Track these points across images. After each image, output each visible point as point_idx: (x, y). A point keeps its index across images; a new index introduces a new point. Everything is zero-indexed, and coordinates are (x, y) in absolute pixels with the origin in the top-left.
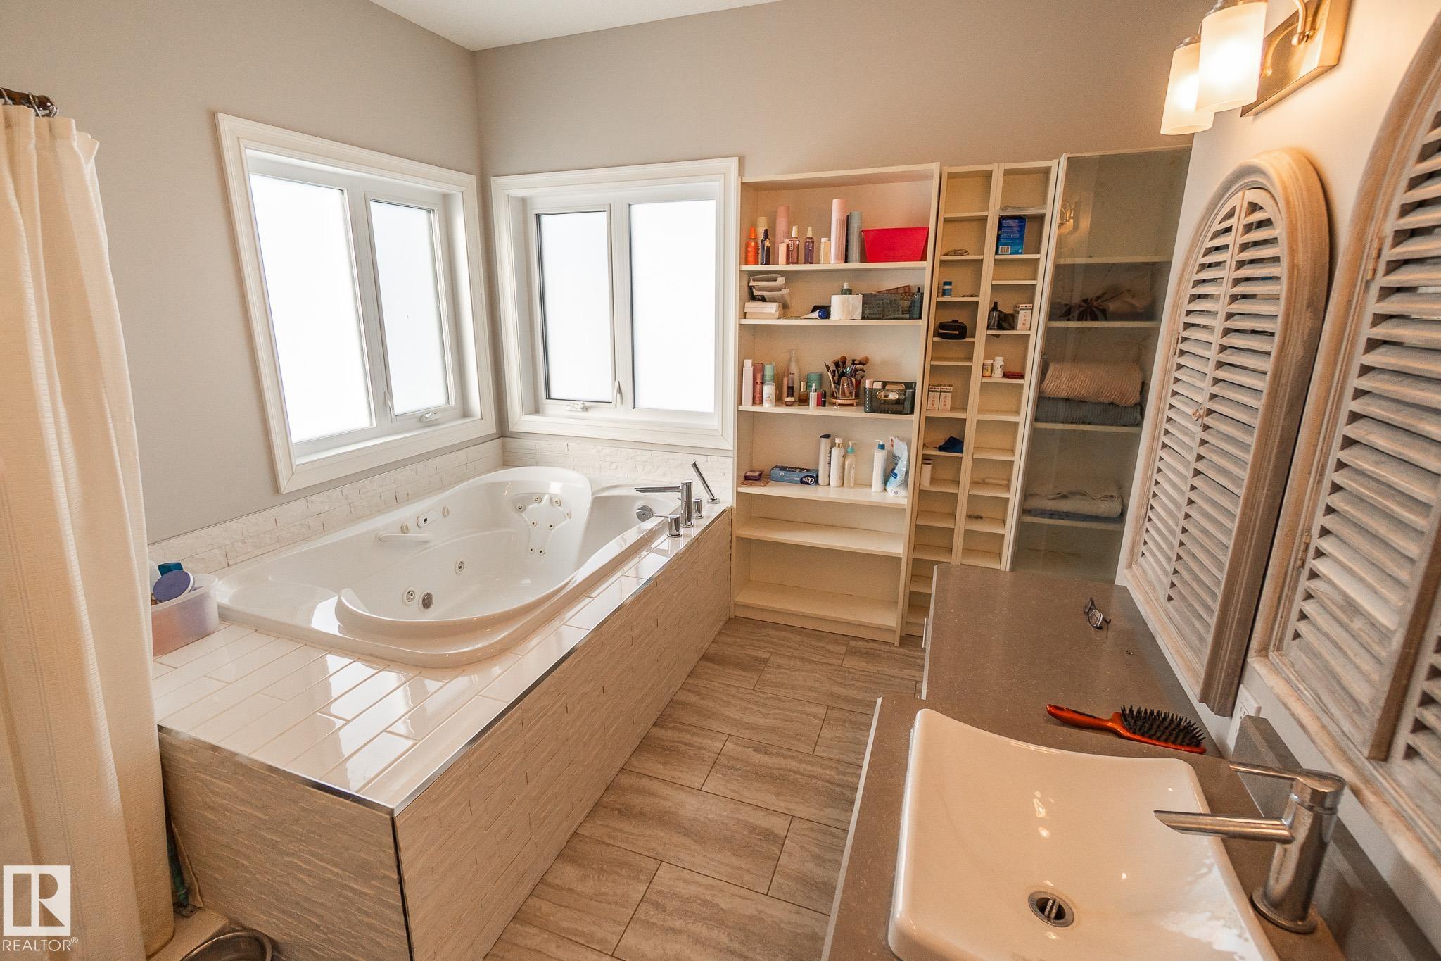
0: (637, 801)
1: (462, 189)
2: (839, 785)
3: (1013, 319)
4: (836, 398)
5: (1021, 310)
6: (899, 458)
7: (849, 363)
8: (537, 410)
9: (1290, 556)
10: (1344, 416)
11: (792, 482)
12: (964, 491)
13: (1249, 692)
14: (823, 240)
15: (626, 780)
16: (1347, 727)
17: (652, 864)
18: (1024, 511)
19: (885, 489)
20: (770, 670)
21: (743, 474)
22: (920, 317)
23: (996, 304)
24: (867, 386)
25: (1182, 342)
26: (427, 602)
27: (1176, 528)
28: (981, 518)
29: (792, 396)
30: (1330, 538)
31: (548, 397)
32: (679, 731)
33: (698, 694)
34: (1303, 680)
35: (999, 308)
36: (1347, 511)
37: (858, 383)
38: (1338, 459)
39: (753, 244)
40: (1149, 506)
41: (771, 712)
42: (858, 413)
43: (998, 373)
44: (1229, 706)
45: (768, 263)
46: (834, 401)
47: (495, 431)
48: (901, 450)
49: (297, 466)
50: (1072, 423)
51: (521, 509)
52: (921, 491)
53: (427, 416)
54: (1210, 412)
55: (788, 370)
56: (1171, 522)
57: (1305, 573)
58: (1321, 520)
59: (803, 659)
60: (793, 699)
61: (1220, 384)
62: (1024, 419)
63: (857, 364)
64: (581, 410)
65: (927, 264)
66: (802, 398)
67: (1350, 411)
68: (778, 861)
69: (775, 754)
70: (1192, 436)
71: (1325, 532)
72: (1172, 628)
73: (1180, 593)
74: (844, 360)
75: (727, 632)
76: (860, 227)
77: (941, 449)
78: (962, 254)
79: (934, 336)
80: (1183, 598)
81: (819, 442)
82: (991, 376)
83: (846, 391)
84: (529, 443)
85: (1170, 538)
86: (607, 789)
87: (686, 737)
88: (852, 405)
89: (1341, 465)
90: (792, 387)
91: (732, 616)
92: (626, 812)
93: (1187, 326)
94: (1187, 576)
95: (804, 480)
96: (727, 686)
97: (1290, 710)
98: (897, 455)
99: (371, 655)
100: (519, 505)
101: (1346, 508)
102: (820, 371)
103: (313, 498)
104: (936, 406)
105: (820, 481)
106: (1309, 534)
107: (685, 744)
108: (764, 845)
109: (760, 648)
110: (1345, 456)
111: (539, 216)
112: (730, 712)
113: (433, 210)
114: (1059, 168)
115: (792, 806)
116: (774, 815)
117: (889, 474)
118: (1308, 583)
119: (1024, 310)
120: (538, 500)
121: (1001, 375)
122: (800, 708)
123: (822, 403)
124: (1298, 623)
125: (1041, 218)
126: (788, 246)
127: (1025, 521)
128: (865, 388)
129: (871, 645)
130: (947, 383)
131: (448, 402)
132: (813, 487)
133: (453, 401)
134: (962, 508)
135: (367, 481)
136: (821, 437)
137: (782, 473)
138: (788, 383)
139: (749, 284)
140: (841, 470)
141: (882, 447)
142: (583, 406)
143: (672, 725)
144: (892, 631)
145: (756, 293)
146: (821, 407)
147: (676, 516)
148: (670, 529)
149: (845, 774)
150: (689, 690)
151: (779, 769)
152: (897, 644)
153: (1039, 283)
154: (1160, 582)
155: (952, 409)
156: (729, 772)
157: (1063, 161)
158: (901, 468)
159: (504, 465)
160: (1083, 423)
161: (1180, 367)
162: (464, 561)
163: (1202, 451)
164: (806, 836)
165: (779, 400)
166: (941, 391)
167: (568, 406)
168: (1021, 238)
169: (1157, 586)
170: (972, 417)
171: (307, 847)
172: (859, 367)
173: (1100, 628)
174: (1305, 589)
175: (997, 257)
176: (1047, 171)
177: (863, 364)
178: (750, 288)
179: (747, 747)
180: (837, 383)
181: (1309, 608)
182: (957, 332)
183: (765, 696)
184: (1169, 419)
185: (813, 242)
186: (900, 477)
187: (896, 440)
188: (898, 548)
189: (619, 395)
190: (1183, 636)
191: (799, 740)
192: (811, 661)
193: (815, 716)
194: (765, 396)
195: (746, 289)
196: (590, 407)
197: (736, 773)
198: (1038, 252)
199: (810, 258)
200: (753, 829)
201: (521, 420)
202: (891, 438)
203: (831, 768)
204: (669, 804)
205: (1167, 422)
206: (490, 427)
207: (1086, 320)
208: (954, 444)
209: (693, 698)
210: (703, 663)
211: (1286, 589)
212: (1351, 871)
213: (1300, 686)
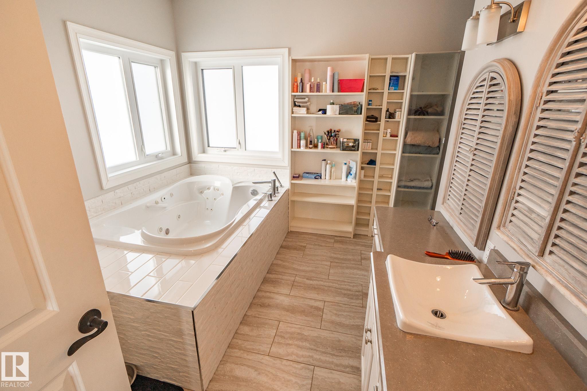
0: (267, 301)
1: (170, 58)
2: (340, 289)
3: (394, 115)
4: (329, 145)
5: (397, 111)
6: (352, 168)
7: (333, 131)
8: (204, 152)
9: (509, 196)
10: (528, 150)
11: (311, 178)
12: (376, 179)
13: (491, 242)
14: (324, 83)
15: (260, 294)
16: (530, 247)
17: (276, 323)
18: (398, 186)
19: (347, 180)
20: (307, 250)
21: (292, 175)
22: (361, 114)
23: (388, 109)
24: (341, 141)
25: (463, 125)
26: (167, 232)
27: (462, 190)
28: (382, 189)
29: (312, 145)
30: (522, 190)
31: (209, 146)
32: (277, 274)
33: (282, 261)
34: (513, 235)
35: (389, 111)
36: (529, 181)
37: (337, 139)
38: (526, 164)
39: (296, 84)
40: (451, 182)
41: (310, 265)
42: (338, 151)
43: (388, 135)
44: (484, 247)
45: (302, 92)
46: (328, 146)
47: (187, 161)
48: (353, 165)
49: (109, 177)
50: (416, 153)
51: (201, 192)
52: (360, 180)
53: (160, 155)
54: (476, 149)
55: (310, 134)
56: (460, 188)
57: (514, 201)
58: (519, 184)
59: (318, 245)
60: (318, 260)
61: (480, 139)
62: (399, 152)
63: (336, 132)
64: (223, 151)
65: (364, 94)
66: (315, 145)
67: (530, 149)
68: (322, 317)
69: (315, 280)
70: (468, 157)
71: (521, 188)
72: (462, 224)
73: (464, 211)
74: (331, 130)
75: (289, 237)
76: (338, 78)
77: (368, 164)
78: (376, 90)
79: (366, 121)
80: (466, 213)
81: (322, 162)
82: (386, 136)
83: (332, 143)
84: (202, 165)
85: (460, 193)
86: (254, 298)
87: (280, 276)
88: (334, 148)
89: (527, 166)
90: (312, 141)
91: (289, 231)
92: (263, 306)
93: (465, 119)
94: (467, 206)
95: (316, 177)
96: (293, 257)
97: (510, 245)
98: (351, 167)
99: (162, 253)
100: (200, 191)
101: (529, 180)
102: (321, 135)
103: (117, 191)
104: (366, 148)
105: (322, 177)
106: (515, 188)
107: (280, 279)
108: (316, 312)
109: (302, 242)
110: (528, 163)
111: (202, 70)
112: (295, 266)
113: (157, 66)
114: (412, 58)
115: (323, 297)
116: (318, 301)
117: (349, 173)
118: (515, 205)
119: (398, 111)
120: (209, 189)
121: (389, 136)
122: (321, 263)
123: (323, 147)
124: (511, 218)
125: (405, 76)
126: (310, 85)
127: (399, 190)
128: (340, 141)
129: (343, 238)
130: (370, 139)
131: (167, 149)
132: (320, 180)
133: (169, 148)
134: (375, 187)
135: (138, 183)
136: (323, 160)
137: (307, 175)
138: (310, 139)
139: (294, 100)
140: (330, 173)
141: (346, 164)
142: (224, 150)
143: (274, 273)
144: (351, 233)
145: (297, 104)
146: (323, 149)
147: (271, 193)
148: (268, 198)
149: (341, 285)
150: (277, 259)
151: (317, 285)
152: (352, 237)
153: (404, 101)
154: (456, 208)
155: (372, 149)
156: (299, 287)
157: (414, 55)
158: (353, 172)
159: (191, 175)
160: (420, 153)
161: (462, 133)
162: (181, 215)
163: (473, 163)
164: (331, 307)
165: (306, 146)
166: (368, 142)
167: (217, 150)
168: (397, 84)
169: (454, 209)
170: (379, 152)
171: (153, 327)
172: (337, 133)
173: (435, 225)
174: (514, 207)
175: (389, 91)
176: (407, 59)
177: (338, 132)
178: (295, 102)
179: (304, 278)
180: (329, 139)
181: (515, 212)
182: (374, 120)
183: (307, 259)
184: (458, 152)
185: (320, 84)
186: (353, 175)
187: (351, 161)
188: (353, 202)
189: (239, 145)
190: (466, 226)
191: (323, 274)
192: (321, 246)
193: (326, 265)
194: (301, 145)
195: (293, 102)
196: (227, 150)
197: (301, 288)
198: (403, 89)
199: (318, 90)
200: (312, 307)
201: (197, 156)
202: (349, 160)
203: (336, 283)
204: (279, 301)
205: (458, 153)
206: (185, 159)
207: (421, 115)
208: (372, 162)
209: (280, 262)
210: (281, 249)
211: (507, 207)
212: (530, 291)
213: (513, 237)
